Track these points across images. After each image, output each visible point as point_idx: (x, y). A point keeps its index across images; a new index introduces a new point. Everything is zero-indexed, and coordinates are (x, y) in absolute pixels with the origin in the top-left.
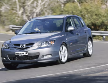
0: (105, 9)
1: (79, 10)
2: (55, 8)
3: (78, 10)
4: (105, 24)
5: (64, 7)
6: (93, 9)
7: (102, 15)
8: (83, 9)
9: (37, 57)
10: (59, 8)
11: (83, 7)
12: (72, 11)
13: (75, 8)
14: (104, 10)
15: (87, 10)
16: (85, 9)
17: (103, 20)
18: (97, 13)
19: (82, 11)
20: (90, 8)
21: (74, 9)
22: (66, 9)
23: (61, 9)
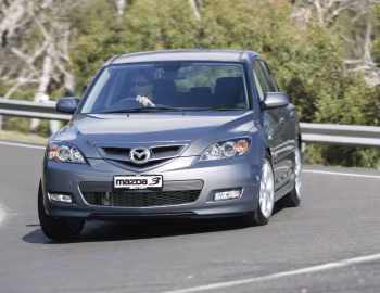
0: (309, 25)
1: (194, 27)
2: (88, 13)
3: (188, 26)
4: (307, 90)
5: (126, 10)
6: (255, 24)
7: (293, 51)
8: (210, 21)
9: (193, 195)
10: (106, 13)
11: (211, 14)
12: (163, 31)
13: (174, 17)
14: (304, 28)
15: (229, 26)
16: (219, 21)
17: (295, 73)
18: (269, 41)
19: (207, 31)
20: (242, 20)
21: (173, 21)
22: (136, 22)
23: (115, 18)
